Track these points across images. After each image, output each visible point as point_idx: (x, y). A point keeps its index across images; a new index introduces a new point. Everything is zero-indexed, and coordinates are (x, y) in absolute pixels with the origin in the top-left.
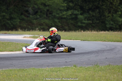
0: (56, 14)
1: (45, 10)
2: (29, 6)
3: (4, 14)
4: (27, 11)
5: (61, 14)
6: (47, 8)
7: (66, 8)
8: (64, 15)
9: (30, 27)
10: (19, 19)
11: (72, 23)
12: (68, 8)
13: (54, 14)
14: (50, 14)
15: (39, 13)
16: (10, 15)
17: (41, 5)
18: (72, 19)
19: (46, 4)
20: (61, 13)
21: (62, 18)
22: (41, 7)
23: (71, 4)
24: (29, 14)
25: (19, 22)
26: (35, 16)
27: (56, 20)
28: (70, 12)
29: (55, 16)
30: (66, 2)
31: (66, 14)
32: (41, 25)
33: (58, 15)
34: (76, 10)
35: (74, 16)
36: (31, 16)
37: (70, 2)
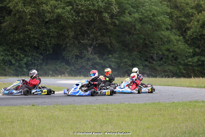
0: (180, 60)
1: (170, 56)
2: (152, 51)
3: (126, 60)
4: (152, 58)
5: (186, 61)
6: (172, 54)
7: (192, 54)
8: (190, 62)
9: (153, 74)
10: (143, 66)
11: (198, 70)
12: (194, 55)
13: (179, 60)
14: (175, 60)
15: (164, 60)
16: (132, 61)
17: (166, 51)
18: (199, 65)
19: (171, 50)
20: (187, 59)
21: (187, 65)
22: (166, 53)
23: (197, 50)
24: (154, 60)
25: (142, 69)
26: (159, 62)
27: (181, 67)
28: (196, 59)
29: (180, 62)
30: (192, 48)
31: (192, 60)
32: (165, 71)
33: (182, 62)
34: (202, 55)
35: (200, 63)
36: (154, 62)
37: (197, 48)
